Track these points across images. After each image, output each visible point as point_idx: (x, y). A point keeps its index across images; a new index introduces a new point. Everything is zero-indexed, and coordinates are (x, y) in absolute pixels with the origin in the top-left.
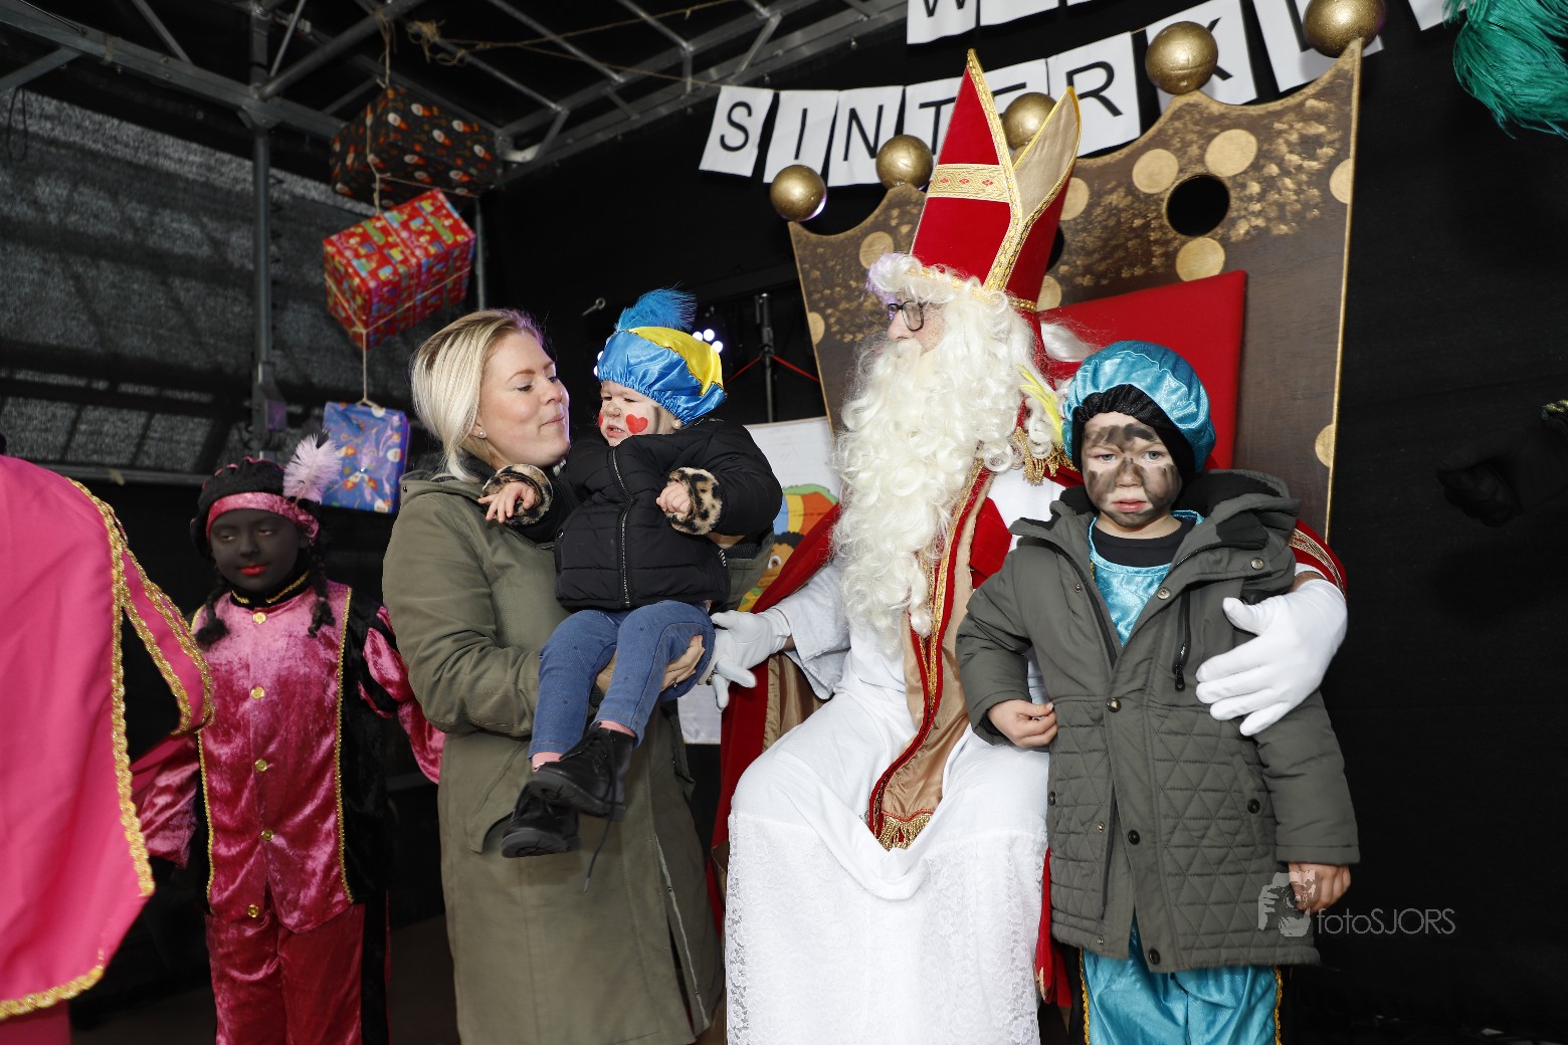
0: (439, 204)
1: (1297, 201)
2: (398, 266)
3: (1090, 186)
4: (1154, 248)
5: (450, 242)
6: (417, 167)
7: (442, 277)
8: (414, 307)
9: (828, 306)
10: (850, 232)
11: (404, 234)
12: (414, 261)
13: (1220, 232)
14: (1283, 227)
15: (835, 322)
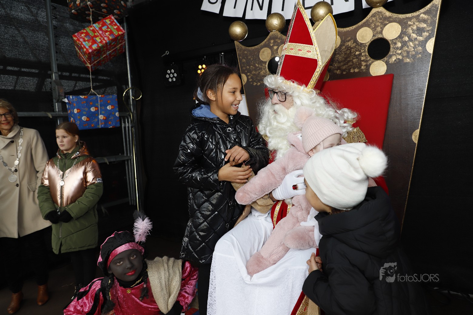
0: (112, 20)
1: (413, 51)
2: (99, 44)
3: (341, 38)
4: (362, 63)
5: (116, 34)
7: (115, 46)
9: (248, 72)
10: (256, 47)
11: (100, 32)
13: (386, 59)
14: (408, 59)
15: (251, 78)
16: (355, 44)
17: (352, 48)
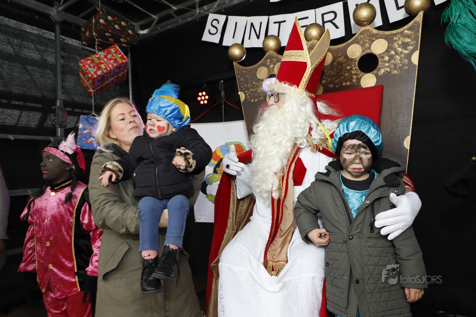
0: (117, 49)
1: (400, 63)
2: (104, 70)
3: (333, 55)
4: (353, 76)
5: (120, 62)
6: (110, 37)
7: (118, 73)
8: (109, 83)
9: (246, 90)
10: (253, 66)
11: (105, 60)
12: (109, 68)
13: (375, 72)
14: (395, 71)
15: (249, 95)
16: (346, 59)
17: (343, 63)
